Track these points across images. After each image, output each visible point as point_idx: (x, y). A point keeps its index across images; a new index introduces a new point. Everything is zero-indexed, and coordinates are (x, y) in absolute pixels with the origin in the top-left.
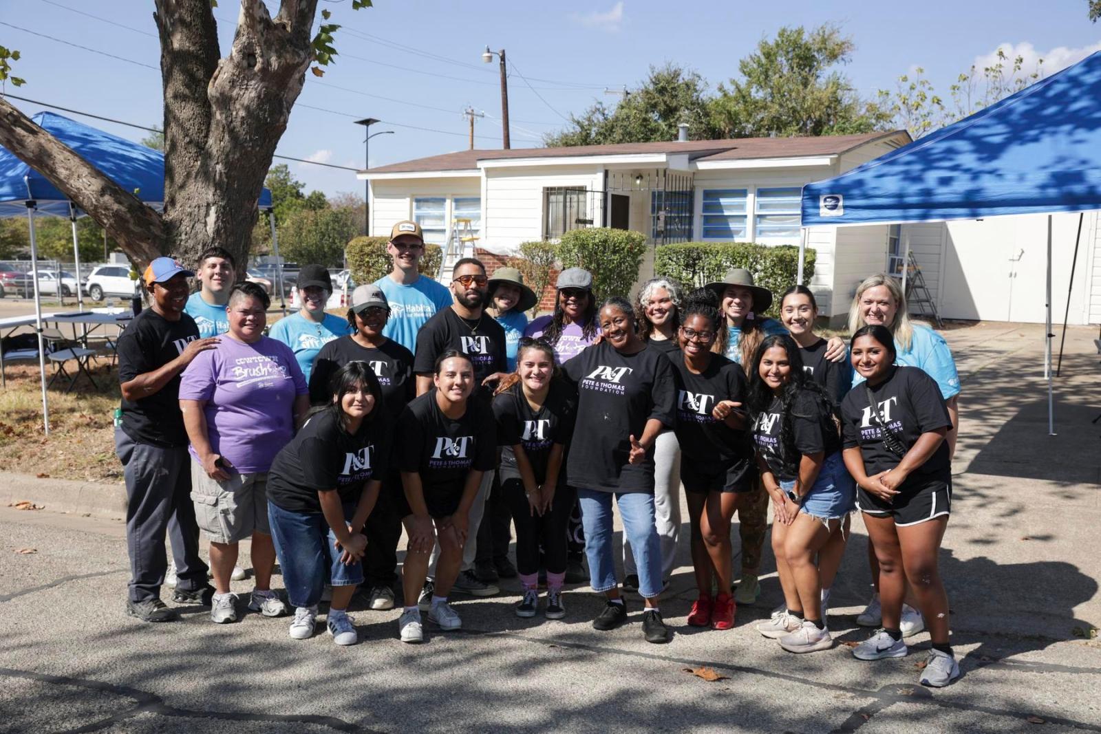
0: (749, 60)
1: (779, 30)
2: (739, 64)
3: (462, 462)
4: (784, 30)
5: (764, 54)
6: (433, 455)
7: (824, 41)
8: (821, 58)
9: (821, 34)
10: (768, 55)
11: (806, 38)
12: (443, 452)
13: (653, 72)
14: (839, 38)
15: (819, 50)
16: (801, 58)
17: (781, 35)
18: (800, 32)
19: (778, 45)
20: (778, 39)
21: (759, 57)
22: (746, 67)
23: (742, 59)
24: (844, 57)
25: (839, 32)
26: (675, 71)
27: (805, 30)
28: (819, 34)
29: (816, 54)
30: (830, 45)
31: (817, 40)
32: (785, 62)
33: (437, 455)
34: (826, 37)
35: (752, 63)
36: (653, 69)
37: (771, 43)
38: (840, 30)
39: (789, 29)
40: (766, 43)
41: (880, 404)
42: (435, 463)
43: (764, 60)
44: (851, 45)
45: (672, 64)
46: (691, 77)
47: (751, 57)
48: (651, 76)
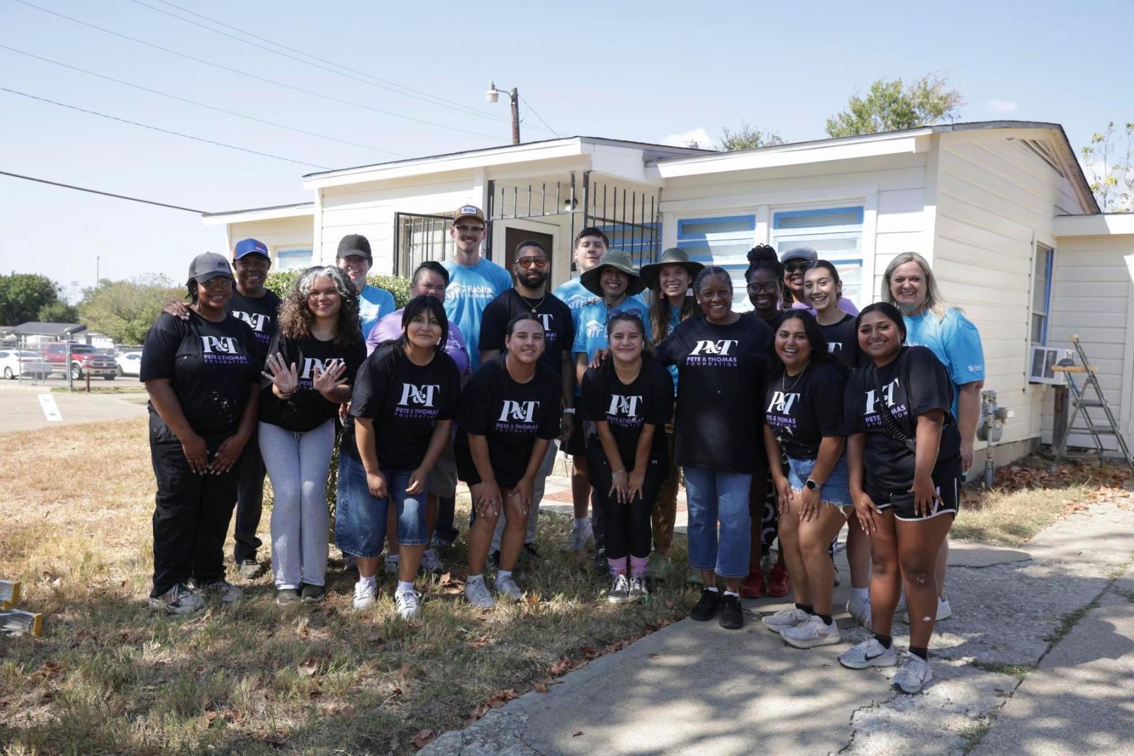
0: (837, 119)
1: (871, 84)
2: (825, 125)
3: (529, 427)
4: (879, 83)
5: (854, 112)
6: (499, 418)
7: (926, 95)
8: (923, 115)
9: (922, 86)
10: (859, 114)
11: (905, 91)
12: (510, 416)
13: (727, 136)
14: (943, 91)
15: (921, 105)
16: (898, 115)
17: (875, 89)
18: (896, 85)
19: (871, 101)
20: (871, 94)
21: (849, 116)
22: (834, 127)
23: (830, 118)
24: (951, 112)
25: (944, 84)
26: (753, 134)
27: (904, 84)
28: (919, 87)
29: (916, 110)
30: (934, 99)
31: (918, 94)
32: (879, 119)
33: (504, 417)
34: (928, 88)
35: (840, 122)
36: (727, 132)
37: (864, 99)
38: (945, 82)
39: (884, 82)
40: (858, 100)
41: (884, 387)
42: (501, 426)
43: (854, 117)
44: (958, 97)
45: (750, 128)
46: (770, 140)
47: (840, 115)
48: (726, 141)
